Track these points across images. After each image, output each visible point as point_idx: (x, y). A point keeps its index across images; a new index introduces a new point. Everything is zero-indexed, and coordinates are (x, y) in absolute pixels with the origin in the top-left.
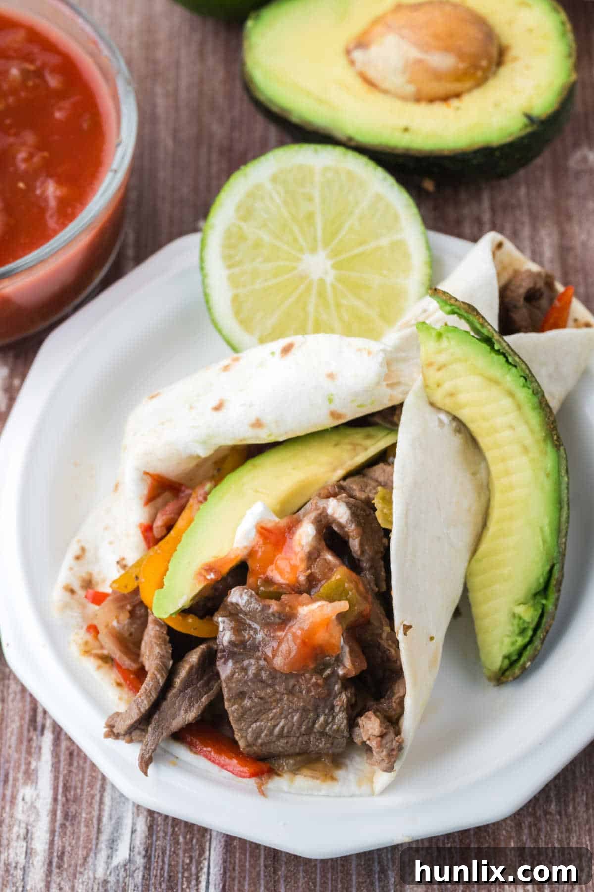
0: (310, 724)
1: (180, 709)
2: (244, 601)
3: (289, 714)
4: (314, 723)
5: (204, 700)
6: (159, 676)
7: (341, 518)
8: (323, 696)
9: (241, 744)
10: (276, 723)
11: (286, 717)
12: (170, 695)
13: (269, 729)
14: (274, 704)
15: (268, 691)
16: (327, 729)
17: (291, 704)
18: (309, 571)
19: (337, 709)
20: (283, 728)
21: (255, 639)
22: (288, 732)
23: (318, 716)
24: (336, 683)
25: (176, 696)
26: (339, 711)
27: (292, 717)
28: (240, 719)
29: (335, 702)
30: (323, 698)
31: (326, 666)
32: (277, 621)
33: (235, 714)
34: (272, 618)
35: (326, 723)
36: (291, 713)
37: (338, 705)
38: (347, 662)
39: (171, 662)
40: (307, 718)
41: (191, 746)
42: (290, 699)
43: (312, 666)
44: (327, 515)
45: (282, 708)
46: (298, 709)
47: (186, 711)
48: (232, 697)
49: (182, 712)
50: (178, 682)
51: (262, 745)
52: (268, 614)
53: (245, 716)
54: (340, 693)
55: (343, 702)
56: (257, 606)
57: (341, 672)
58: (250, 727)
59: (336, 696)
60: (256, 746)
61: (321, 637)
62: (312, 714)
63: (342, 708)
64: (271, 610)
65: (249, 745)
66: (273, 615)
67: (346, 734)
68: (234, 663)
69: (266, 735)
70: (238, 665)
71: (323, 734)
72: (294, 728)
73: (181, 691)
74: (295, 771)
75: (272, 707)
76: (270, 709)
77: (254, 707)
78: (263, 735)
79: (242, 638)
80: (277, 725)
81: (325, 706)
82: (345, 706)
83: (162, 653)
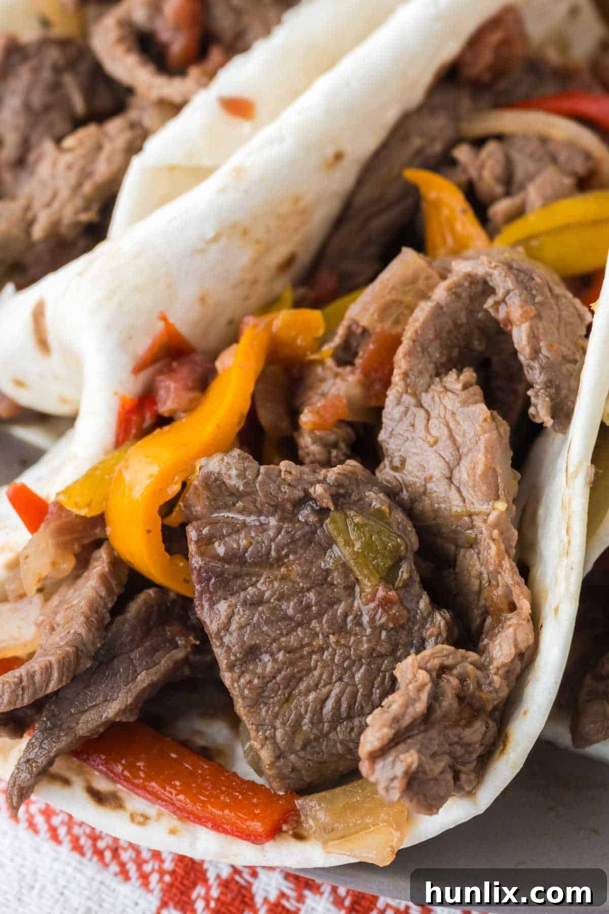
3: (345, 671)
8: (402, 621)
10: (325, 693)
11: (340, 680)
13: (314, 713)
15: (300, 634)
17: (345, 652)
20: (338, 702)
22: (350, 707)
27: (353, 677)
28: (257, 701)
29: (425, 633)
30: (403, 627)
33: (246, 692)
36: (349, 668)
37: (431, 636)
40: (380, 671)
42: (343, 641)
46: (361, 658)
48: (237, 660)
51: (304, 747)
53: (266, 694)
54: (430, 614)
55: (439, 628)
59: (425, 620)
63: (440, 639)
69: (310, 725)
70: (236, 600)
72: (359, 697)
75: (312, 663)
76: (309, 670)
77: (279, 670)
80: (327, 697)
82: (445, 633)
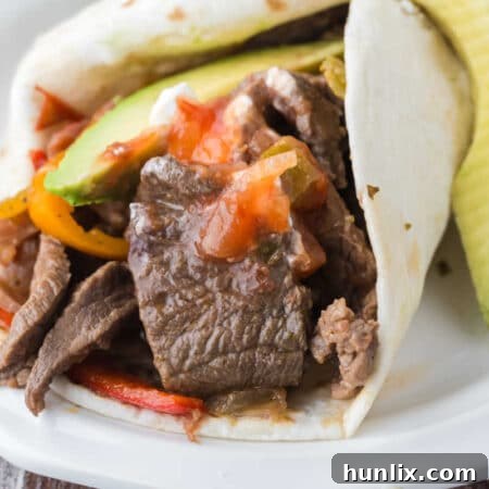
0: (254, 331)
1: (80, 328)
2: (161, 167)
3: (225, 319)
4: (259, 331)
5: (114, 314)
6: (52, 284)
7: (283, 89)
8: (269, 289)
9: (163, 371)
10: (208, 333)
11: (221, 325)
12: (67, 310)
13: (199, 344)
14: (205, 307)
15: (197, 289)
16: (277, 337)
17: (227, 306)
18: (246, 146)
19: (288, 310)
20: (218, 340)
21: (176, 222)
22: (225, 345)
23: (264, 321)
24: (285, 274)
25: (75, 311)
26: (292, 310)
27: (229, 324)
28: (160, 332)
29: (285, 300)
30: (270, 294)
31: (272, 247)
32: (206, 190)
34: (199, 187)
35: (275, 330)
36: (228, 317)
37: (289, 303)
38: (299, 247)
39: (69, 276)
40: (249, 322)
41: (95, 388)
42: (226, 297)
43: (253, 247)
44: (266, 88)
45: (215, 313)
46: (237, 311)
47: (89, 328)
49: (84, 329)
50: (78, 295)
51: (191, 369)
52: (193, 181)
53: (167, 328)
54: (292, 287)
56: (178, 171)
57: (291, 260)
58: (173, 343)
59: (287, 291)
60: (184, 372)
61: (263, 205)
62: (255, 318)
63: (295, 306)
64: (197, 176)
65: (174, 373)
66: (200, 182)
67: (302, 343)
68: (151, 258)
69: (196, 354)
70: (156, 259)
71: (271, 346)
72: (233, 339)
73: (82, 306)
74: (236, 413)
75: (202, 311)
76: (200, 315)
77: (178, 312)
78: (192, 353)
79: (161, 223)
80: (209, 336)
81: (273, 306)
82: (299, 303)
83: (56, 265)
